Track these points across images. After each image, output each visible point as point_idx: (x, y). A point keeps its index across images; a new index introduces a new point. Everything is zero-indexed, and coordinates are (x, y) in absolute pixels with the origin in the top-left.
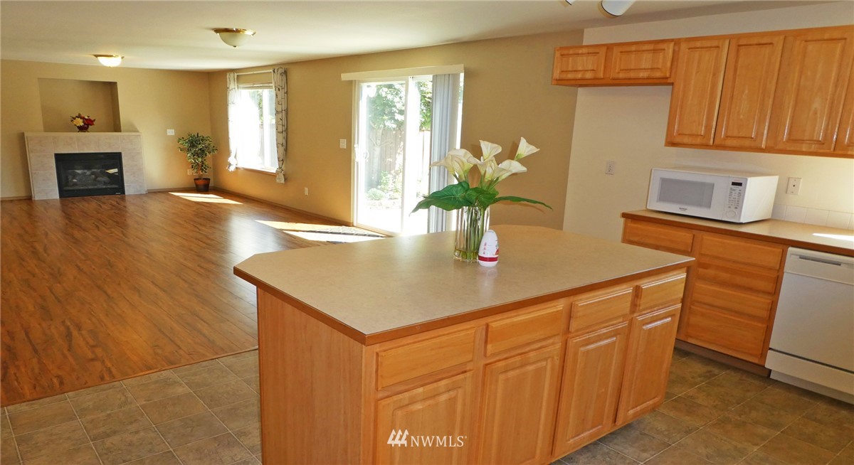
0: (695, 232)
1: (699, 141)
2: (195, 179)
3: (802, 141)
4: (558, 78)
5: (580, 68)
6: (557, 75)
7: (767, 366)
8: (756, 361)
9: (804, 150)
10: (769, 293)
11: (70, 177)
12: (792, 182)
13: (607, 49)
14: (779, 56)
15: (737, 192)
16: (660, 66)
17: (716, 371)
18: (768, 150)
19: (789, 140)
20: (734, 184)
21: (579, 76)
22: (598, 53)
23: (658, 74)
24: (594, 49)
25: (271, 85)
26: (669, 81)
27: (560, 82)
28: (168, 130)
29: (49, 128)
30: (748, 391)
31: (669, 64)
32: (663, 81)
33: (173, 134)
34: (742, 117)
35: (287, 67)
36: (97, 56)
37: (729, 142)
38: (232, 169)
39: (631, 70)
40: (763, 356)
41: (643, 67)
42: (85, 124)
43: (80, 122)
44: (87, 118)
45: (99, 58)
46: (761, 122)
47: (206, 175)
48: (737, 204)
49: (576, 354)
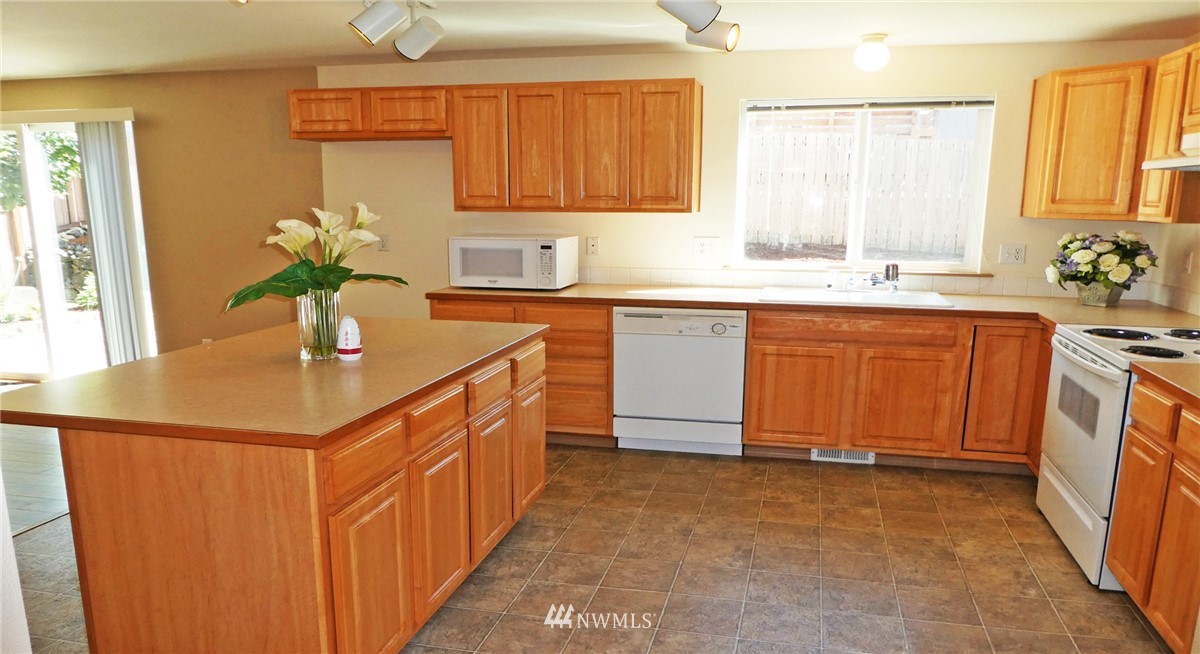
0: (515, 305)
1: (493, 203)
3: (599, 197)
4: (298, 128)
5: (329, 118)
6: (296, 125)
7: (615, 435)
8: (602, 432)
9: (602, 206)
10: (603, 358)
12: (590, 243)
13: (362, 94)
14: (561, 109)
15: (548, 256)
16: (433, 117)
17: (568, 453)
18: (568, 209)
19: (586, 197)
20: (543, 247)
21: (330, 127)
22: (351, 99)
23: (433, 127)
24: (344, 95)
26: (447, 134)
27: (302, 135)
30: (605, 464)
31: (444, 115)
32: (439, 135)
34: (535, 174)
37: (527, 203)
39: (397, 121)
40: (610, 426)
41: (412, 117)
46: (555, 179)
48: (550, 268)
49: (478, 439)
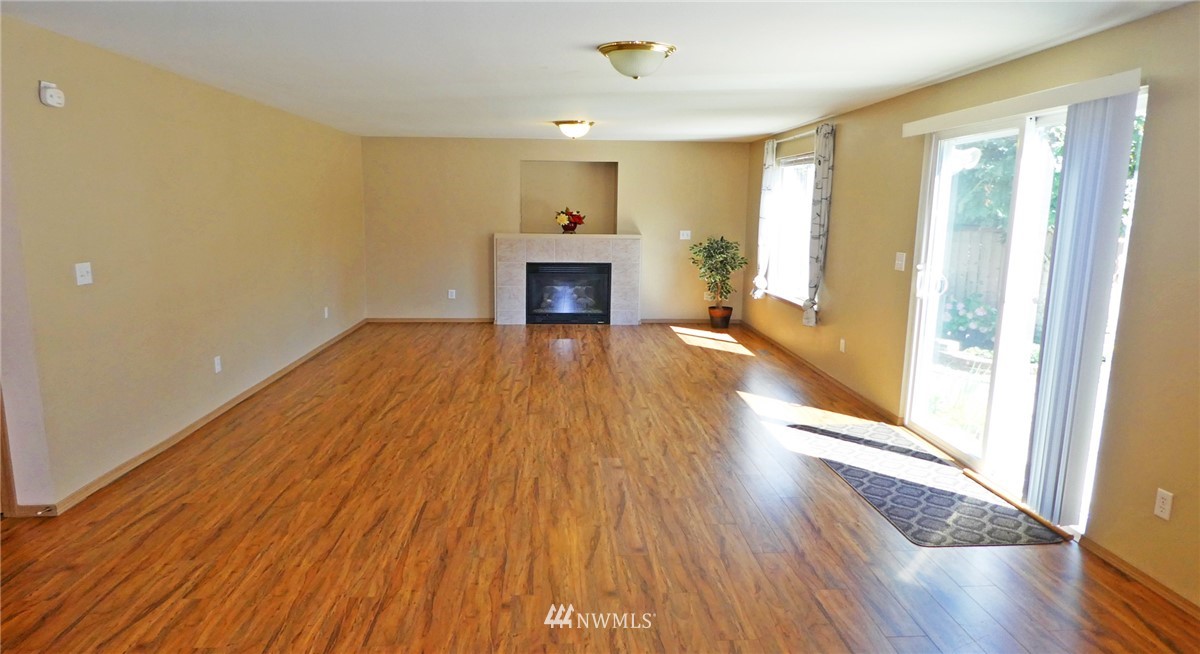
2: (711, 308)
11: (546, 295)
25: (811, 157)
28: (681, 232)
29: (525, 228)
33: (689, 238)
35: (835, 123)
36: (558, 123)
38: (758, 295)
42: (571, 222)
43: (564, 220)
44: (575, 213)
45: (562, 126)
47: (726, 303)
